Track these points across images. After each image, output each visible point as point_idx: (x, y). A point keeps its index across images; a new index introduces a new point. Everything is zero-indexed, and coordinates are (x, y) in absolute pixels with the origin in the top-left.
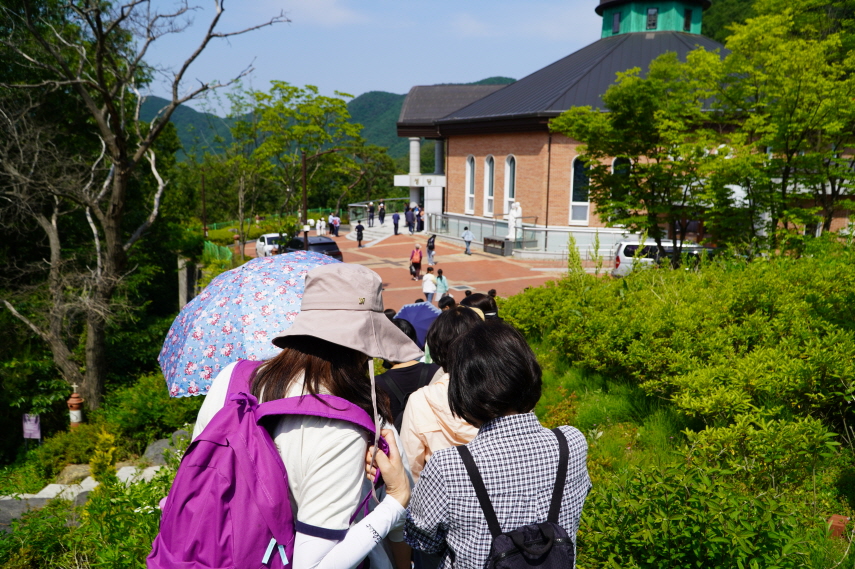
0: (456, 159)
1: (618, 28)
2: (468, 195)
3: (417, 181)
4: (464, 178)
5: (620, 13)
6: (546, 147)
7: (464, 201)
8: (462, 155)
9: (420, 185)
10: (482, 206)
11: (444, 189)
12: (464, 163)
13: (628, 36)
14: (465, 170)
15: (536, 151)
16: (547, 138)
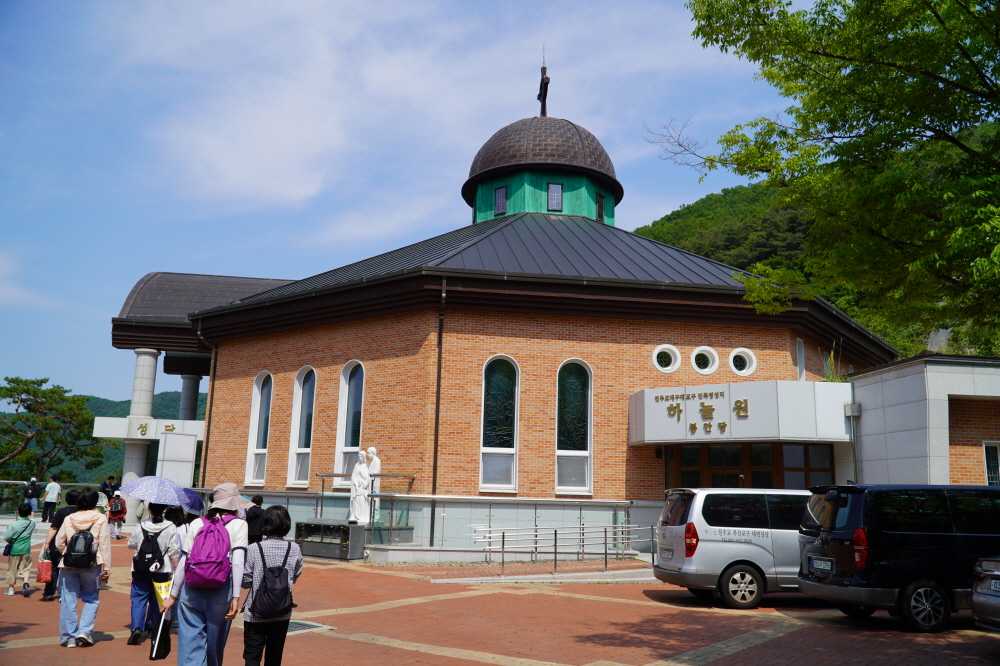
0: (232, 382)
1: (504, 207)
2: (253, 448)
3: (143, 428)
4: (247, 417)
5: (506, 187)
6: (433, 337)
7: (243, 464)
8: (246, 374)
9: (151, 435)
10: (285, 467)
11: (199, 444)
12: (250, 389)
13: (521, 217)
14: (249, 401)
15: (412, 348)
16: (434, 322)
